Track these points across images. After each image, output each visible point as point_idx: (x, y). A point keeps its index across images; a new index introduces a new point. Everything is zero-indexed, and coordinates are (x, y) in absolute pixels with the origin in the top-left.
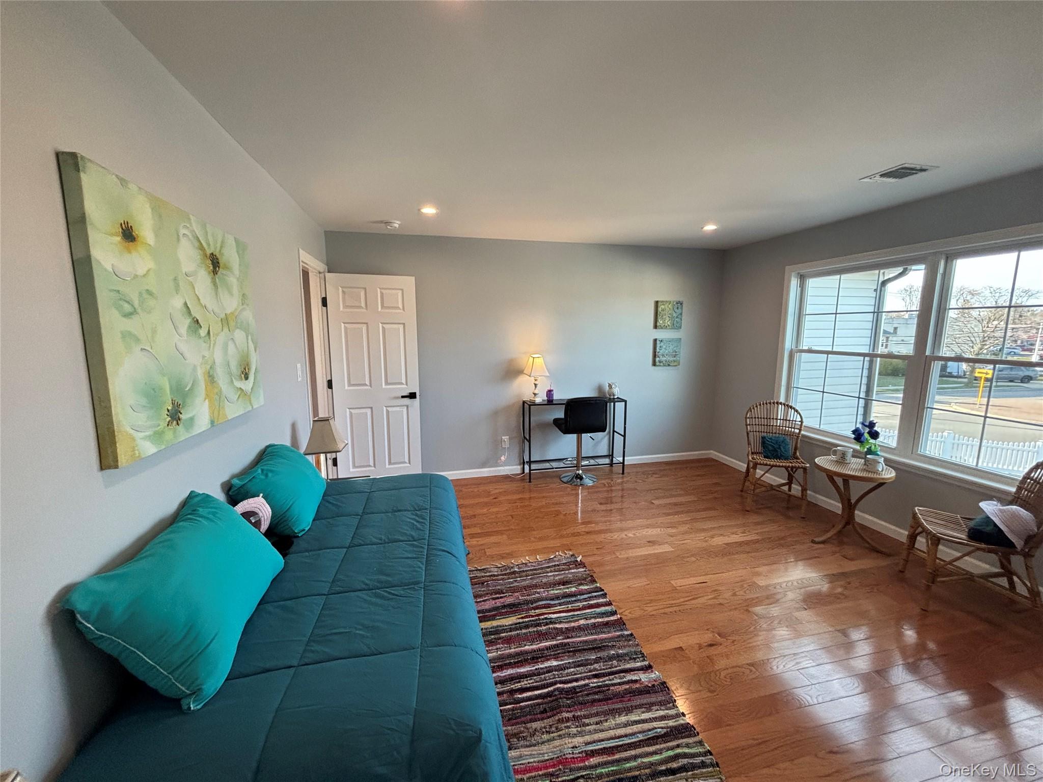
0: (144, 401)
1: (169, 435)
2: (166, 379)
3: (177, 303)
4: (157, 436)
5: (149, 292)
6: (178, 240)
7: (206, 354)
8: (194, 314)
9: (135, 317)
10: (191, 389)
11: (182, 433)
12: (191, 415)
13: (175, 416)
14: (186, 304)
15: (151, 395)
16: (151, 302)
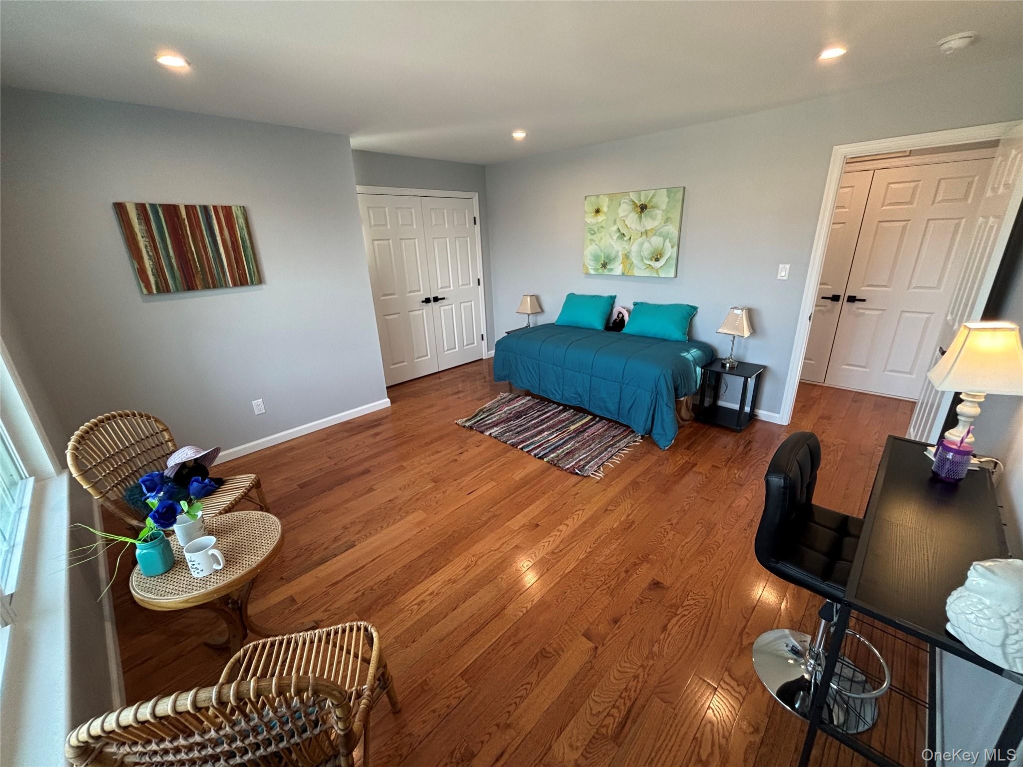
0: (593, 258)
1: (600, 271)
2: (603, 254)
3: (615, 228)
4: (596, 270)
5: (602, 227)
6: (620, 205)
7: (627, 247)
8: (622, 231)
9: (595, 235)
10: (614, 258)
11: (606, 272)
12: (612, 267)
13: (604, 265)
14: (618, 228)
15: (596, 258)
16: (602, 230)
